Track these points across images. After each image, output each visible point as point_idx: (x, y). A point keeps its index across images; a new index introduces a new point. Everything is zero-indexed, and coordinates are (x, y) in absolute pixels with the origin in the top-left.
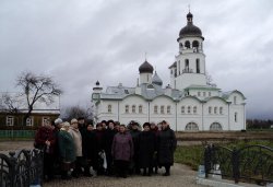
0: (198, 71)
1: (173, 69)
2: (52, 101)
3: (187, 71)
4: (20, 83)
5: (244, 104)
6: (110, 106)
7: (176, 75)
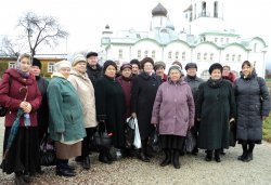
0: (216, 15)
1: (189, 13)
2: (57, 44)
3: (204, 14)
4: (20, 24)
5: (264, 52)
6: (120, 51)
7: (191, 19)
